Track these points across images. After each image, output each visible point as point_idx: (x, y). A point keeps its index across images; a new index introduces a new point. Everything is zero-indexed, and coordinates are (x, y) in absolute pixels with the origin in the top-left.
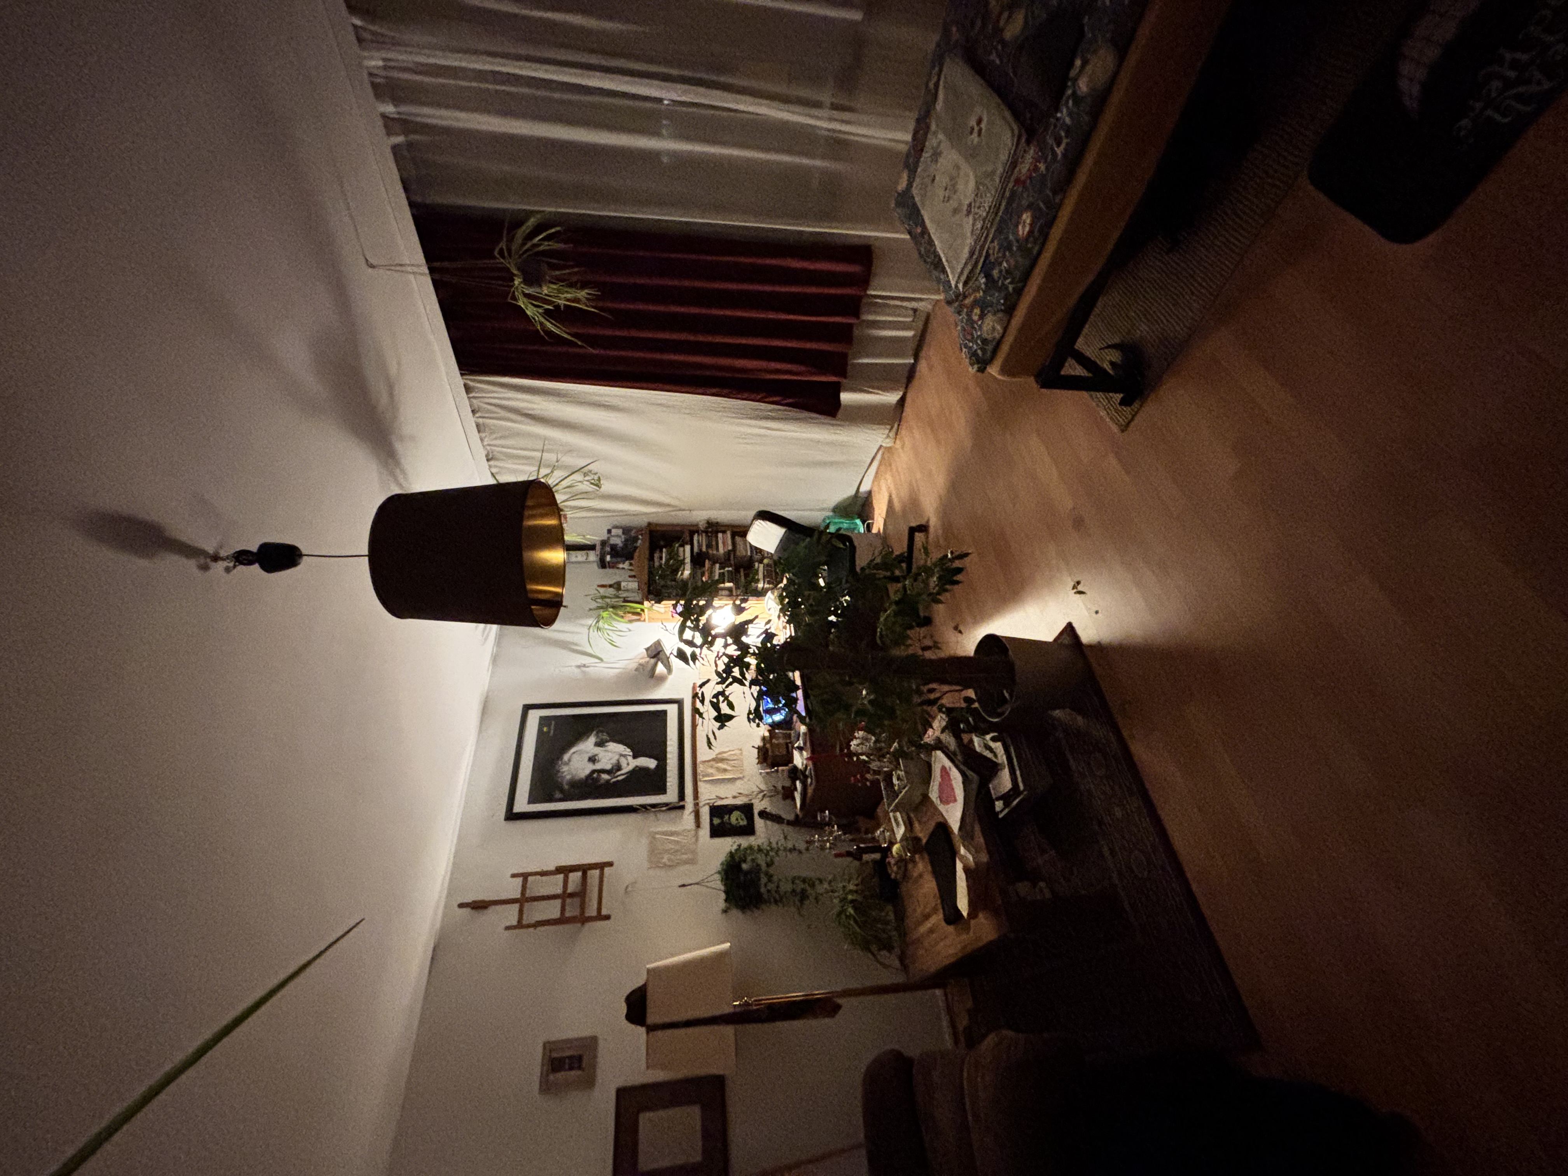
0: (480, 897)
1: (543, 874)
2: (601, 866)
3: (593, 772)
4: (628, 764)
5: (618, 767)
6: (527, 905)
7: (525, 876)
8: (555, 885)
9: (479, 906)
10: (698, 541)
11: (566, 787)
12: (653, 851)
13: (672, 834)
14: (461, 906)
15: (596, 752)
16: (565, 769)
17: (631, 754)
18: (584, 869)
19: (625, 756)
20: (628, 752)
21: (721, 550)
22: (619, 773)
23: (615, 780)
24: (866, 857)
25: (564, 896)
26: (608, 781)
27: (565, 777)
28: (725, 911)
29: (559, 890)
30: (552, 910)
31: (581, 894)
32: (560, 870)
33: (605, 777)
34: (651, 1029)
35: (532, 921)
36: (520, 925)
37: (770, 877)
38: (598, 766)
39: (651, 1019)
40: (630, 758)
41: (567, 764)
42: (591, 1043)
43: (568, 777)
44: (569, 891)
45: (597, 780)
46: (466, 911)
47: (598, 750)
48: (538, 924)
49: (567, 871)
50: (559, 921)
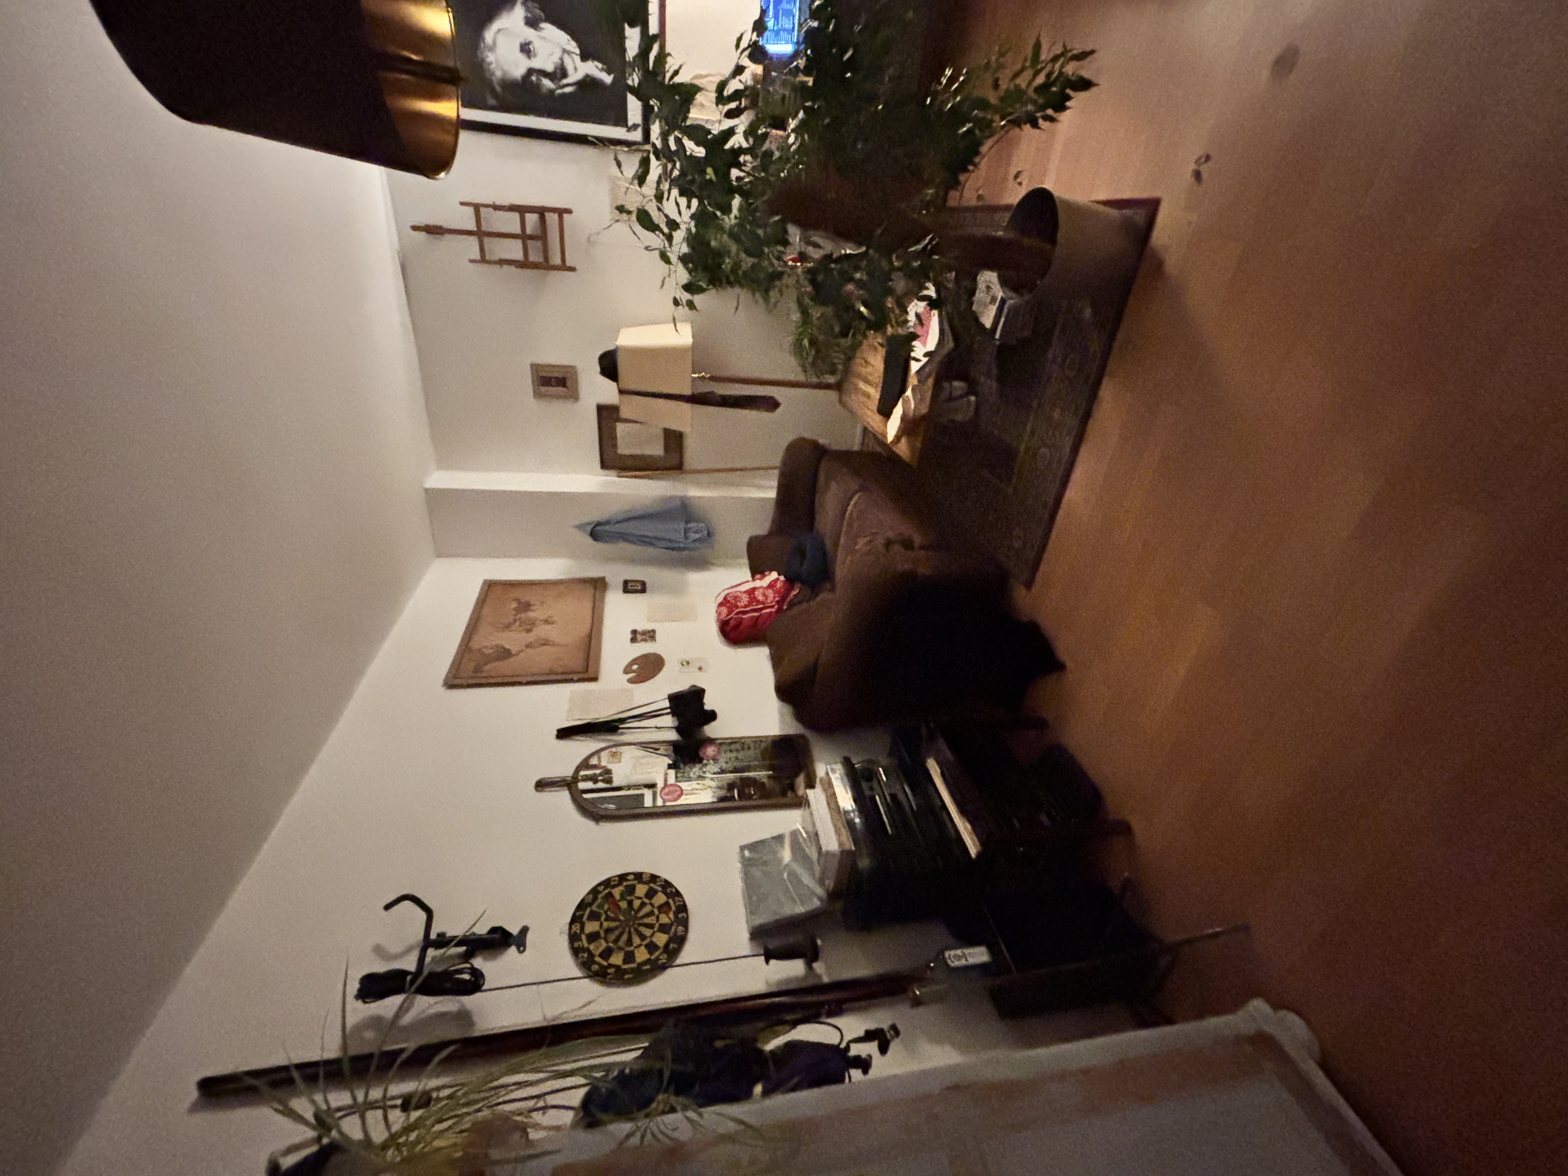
0: (433, 221)
1: (496, 208)
2: (559, 212)
3: (531, 71)
4: (576, 69)
5: (560, 73)
6: (486, 240)
7: (477, 207)
8: (511, 223)
9: (434, 230)
11: (498, 89)
12: (615, 201)
14: (415, 228)
15: (530, 39)
16: (490, 57)
17: (578, 51)
18: (541, 212)
19: (569, 53)
20: (573, 46)
22: (565, 81)
23: (559, 91)
25: (524, 237)
26: (552, 92)
27: (493, 74)
29: (517, 230)
30: (514, 250)
31: (542, 236)
32: (512, 208)
33: (547, 83)
34: (621, 389)
35: (496, 257)
36: (483, 260)
38: (536, 63)
39: (624, 382)
40: (577, 59)
41: (492, 48)
42: (573, 373)
43: (499, 74)
44: (528, 232)
45: (538, 86)
46: (422, 235)
47: (530, 34)
48: (502, 262)
49: (522, 210)
50: (524, 264)
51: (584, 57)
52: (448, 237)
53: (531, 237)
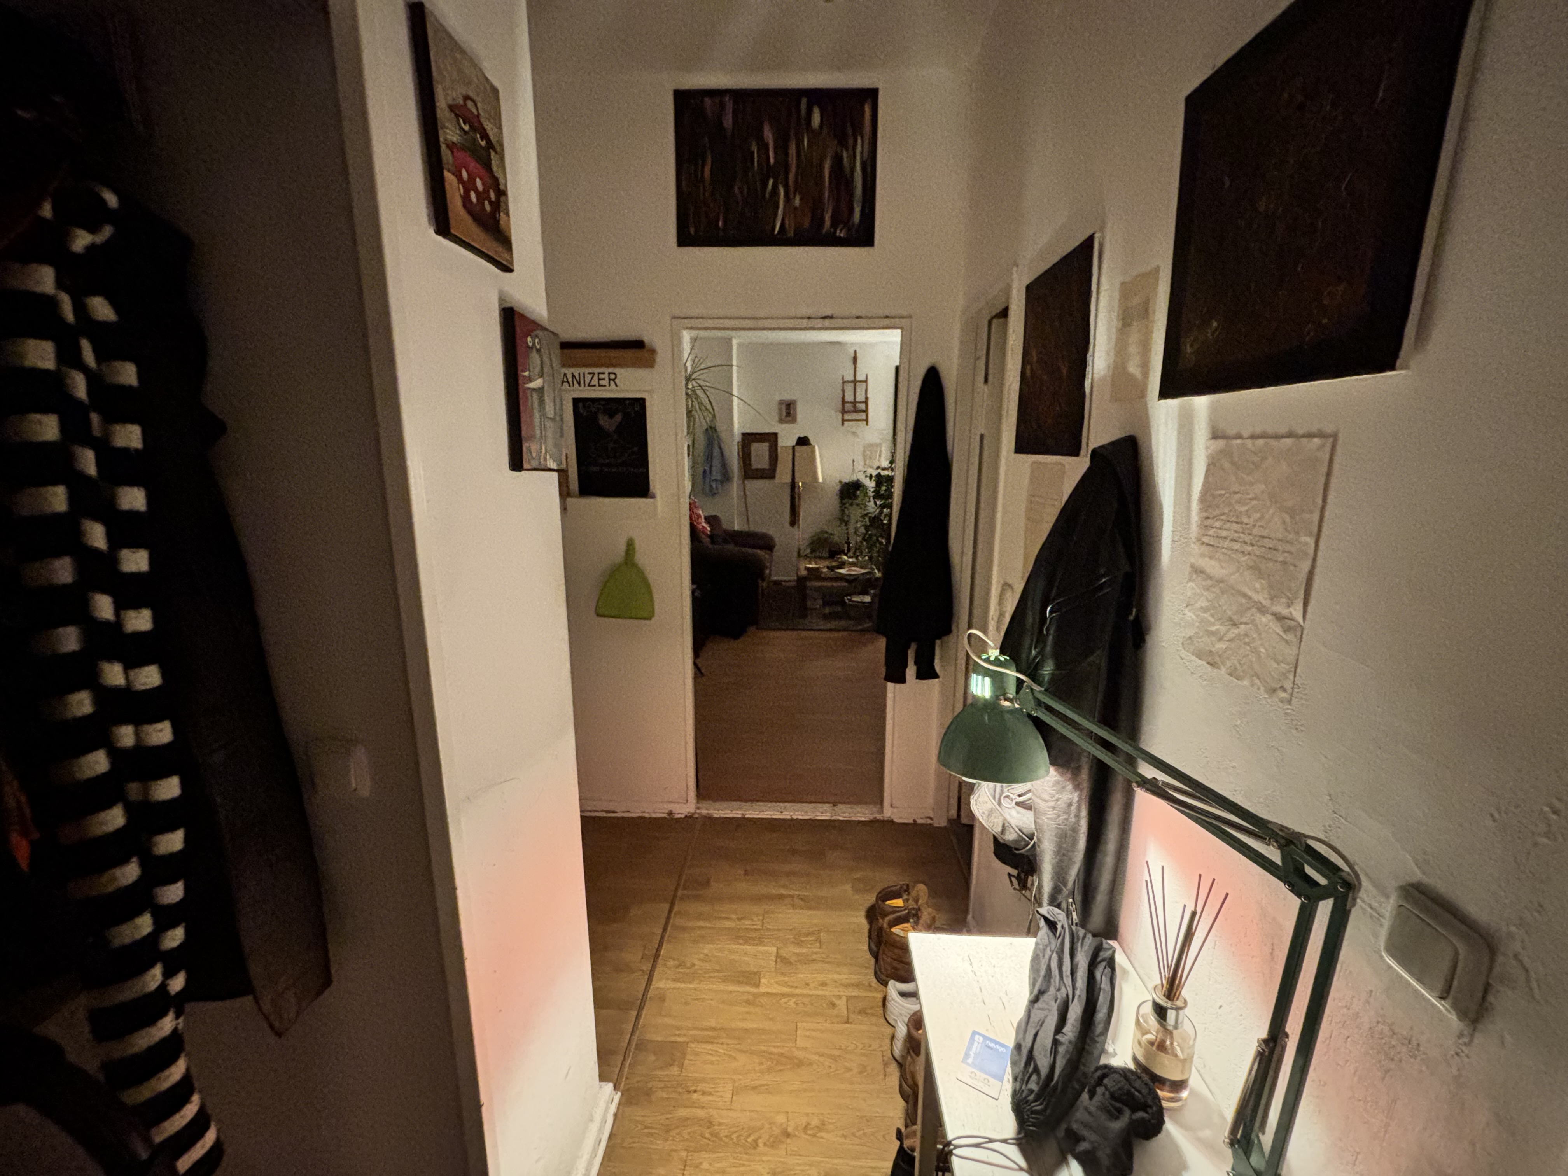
0: (859, 361)
1: (866, 391)
2: (867, 420)
6: (852, 384)
7: (866, 381)
8: (860, 397)
9: (855, 360)
12: (871, 445)
13: (880, 456)
14: (855, 352)
18: (866, 411)
24: (846, 546)
25: (855, 402)
28: (840, 482)
29: (858, 399)
30: (849, 397)
31: (856, 411)
32: (867, 398)
34: (793, 447)
35: (845, 388)
36: (844, 382)
37: (851, 505)
39: (798, 448)
42: (794, 420)
44: (858, 405)
46: (853, 355)
48: (843, 391)
49: (866, 402)
50: (844, 402)
52: (853, 366)
53: (855, 406)
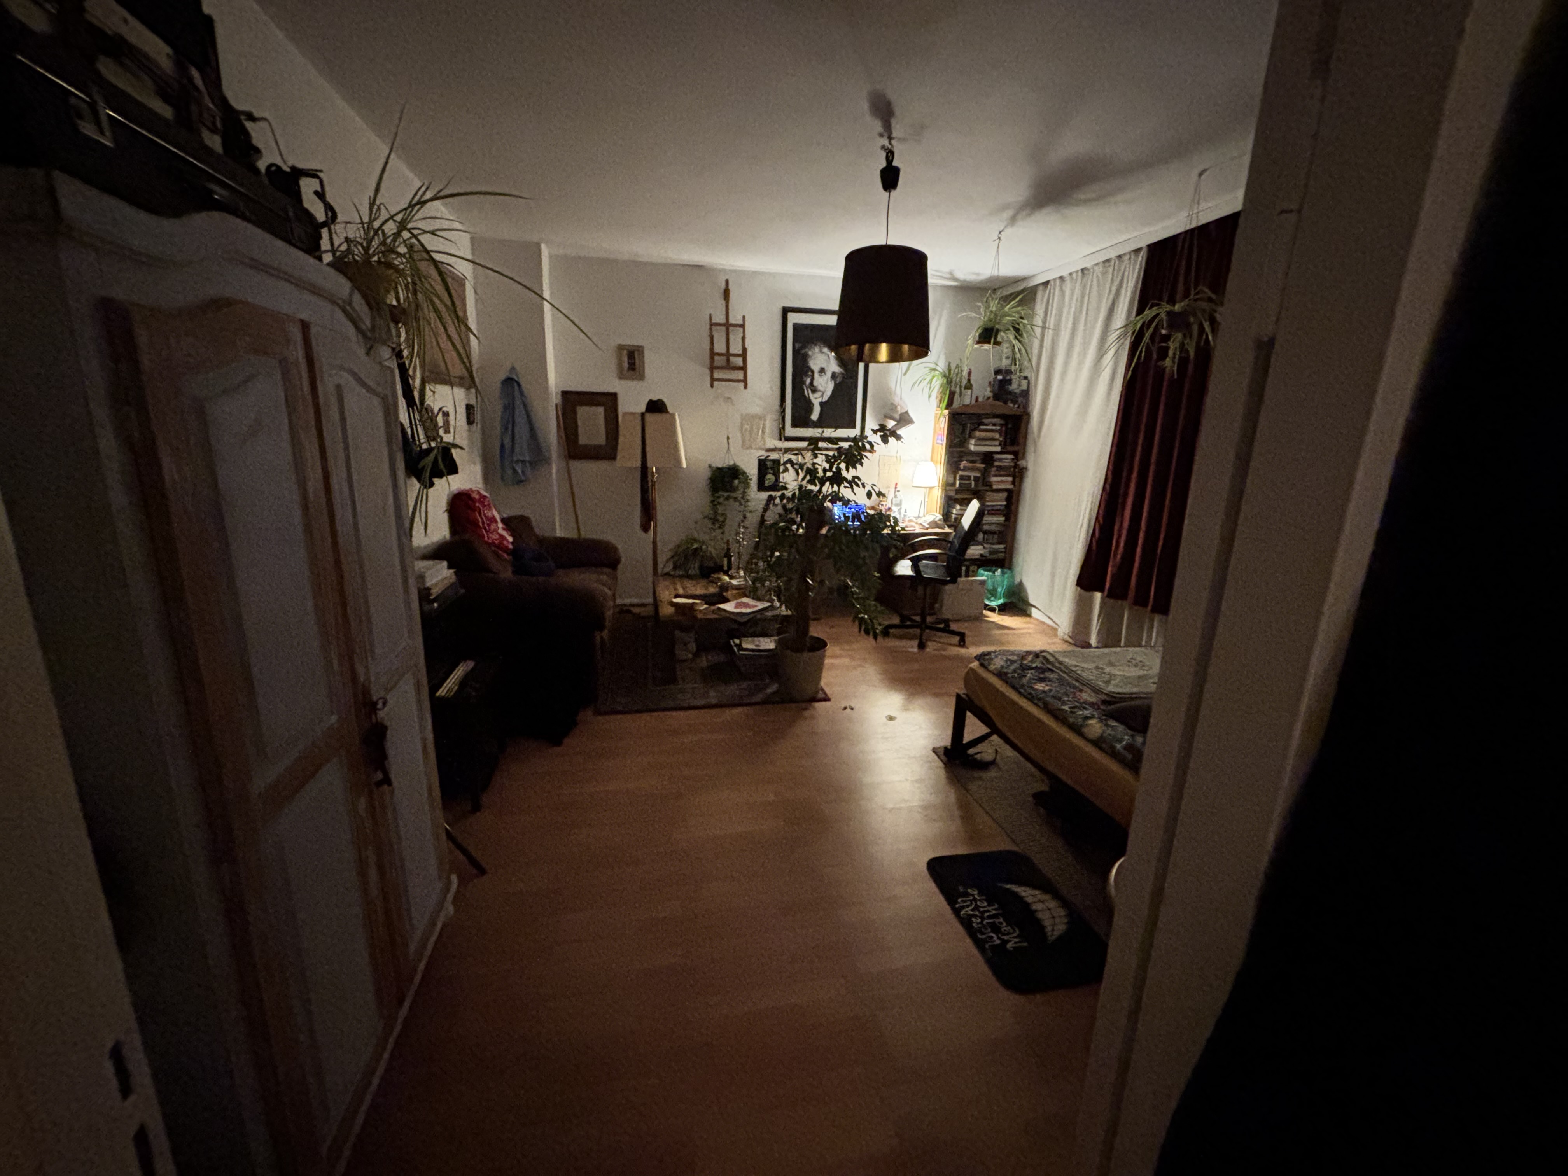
0: (733, 296)
1: (743, 339)
2: (745, 381)
3: (813, 372)
4: (816, 398)
5: (814, 390)
6: (724, 328)
7: (743, 326)
8: (736, 348)
9: (726, 293)
10: (1007, 459)
11: (803, 351)
12: (754, 417)
13: (763, 432)
14: (727, 282)
15: (827, 373)
16: (817, 350)
17: (824, 400)
18: (744, 368)
19: (822, 396)
20: (825, 398)
21: (994, 479)
22: (810, 391)
23: (805, 388)
25: (728, 355)
26: (804, 383)
27: (810, 350)
28: (710, 466)
29: (732, 351)
30: (720, 347)
31: (729, 367)
32: (745, 350)
33: (808, 381)
34: (643, 416)
35: (714, 333)
36: (712, 325)
37: (727, 499)
38: (816, 375)
39: (649, 417)
40: (820, 400)
41: (821, 352)
42: (641, 377)
43: (810, 353)
44: (732, 358)
45: (807, 375)
46: (723, 286)
47: (829, 374)
48: (712, 338)
49: (744, 355)
50: (713, 354)
51: (822, 404)
52: (724, 302)
53: (728, 360)
